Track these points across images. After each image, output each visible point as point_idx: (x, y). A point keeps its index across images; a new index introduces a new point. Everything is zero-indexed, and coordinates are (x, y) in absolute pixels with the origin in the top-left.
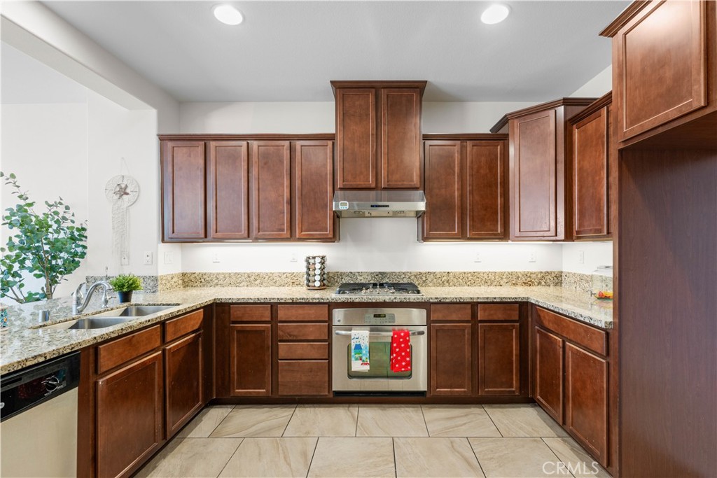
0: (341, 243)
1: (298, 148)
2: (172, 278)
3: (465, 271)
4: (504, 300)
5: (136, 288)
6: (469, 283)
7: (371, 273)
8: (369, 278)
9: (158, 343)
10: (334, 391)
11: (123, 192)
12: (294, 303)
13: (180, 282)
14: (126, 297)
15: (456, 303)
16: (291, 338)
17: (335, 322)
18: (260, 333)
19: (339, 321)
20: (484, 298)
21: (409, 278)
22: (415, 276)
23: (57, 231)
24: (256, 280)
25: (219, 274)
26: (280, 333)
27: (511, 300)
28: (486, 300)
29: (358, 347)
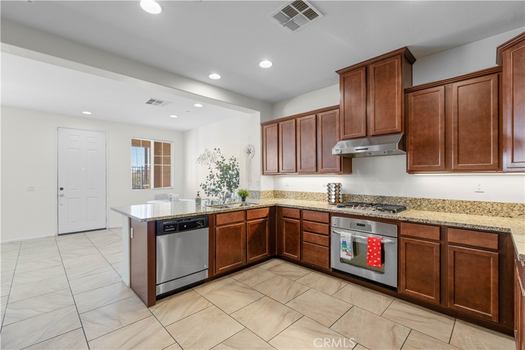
0: (353, 175)
1: (320, 117)
2: (268, 193)
3: (463, 200)
4: (476, 228)
5: (247, 195)
6: (468, 211)
7: (374, 196)
8: (372, 200)
9: (242, 219)
10: (332, 268)
11: (249, 152)
12: (310, 210)
13: (273, 195)
14: (244, 199)
15: (423, 224)
16: (309, 230)
17: (333, 225)
18: (295, 224)
19: (335, 225)
20: (452, 223)
21: (405, 202)
22: (410, 201)
23: (233, 171)
24: (305, 196)
25: (288, 192)
26: (304, 226)
27: (486, 229)
28: (455, 225)
29: (344, 243)
